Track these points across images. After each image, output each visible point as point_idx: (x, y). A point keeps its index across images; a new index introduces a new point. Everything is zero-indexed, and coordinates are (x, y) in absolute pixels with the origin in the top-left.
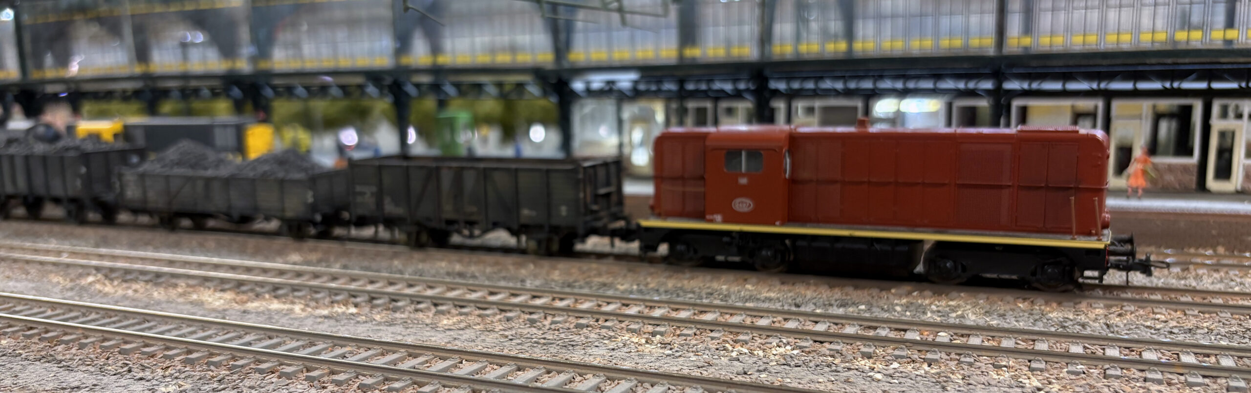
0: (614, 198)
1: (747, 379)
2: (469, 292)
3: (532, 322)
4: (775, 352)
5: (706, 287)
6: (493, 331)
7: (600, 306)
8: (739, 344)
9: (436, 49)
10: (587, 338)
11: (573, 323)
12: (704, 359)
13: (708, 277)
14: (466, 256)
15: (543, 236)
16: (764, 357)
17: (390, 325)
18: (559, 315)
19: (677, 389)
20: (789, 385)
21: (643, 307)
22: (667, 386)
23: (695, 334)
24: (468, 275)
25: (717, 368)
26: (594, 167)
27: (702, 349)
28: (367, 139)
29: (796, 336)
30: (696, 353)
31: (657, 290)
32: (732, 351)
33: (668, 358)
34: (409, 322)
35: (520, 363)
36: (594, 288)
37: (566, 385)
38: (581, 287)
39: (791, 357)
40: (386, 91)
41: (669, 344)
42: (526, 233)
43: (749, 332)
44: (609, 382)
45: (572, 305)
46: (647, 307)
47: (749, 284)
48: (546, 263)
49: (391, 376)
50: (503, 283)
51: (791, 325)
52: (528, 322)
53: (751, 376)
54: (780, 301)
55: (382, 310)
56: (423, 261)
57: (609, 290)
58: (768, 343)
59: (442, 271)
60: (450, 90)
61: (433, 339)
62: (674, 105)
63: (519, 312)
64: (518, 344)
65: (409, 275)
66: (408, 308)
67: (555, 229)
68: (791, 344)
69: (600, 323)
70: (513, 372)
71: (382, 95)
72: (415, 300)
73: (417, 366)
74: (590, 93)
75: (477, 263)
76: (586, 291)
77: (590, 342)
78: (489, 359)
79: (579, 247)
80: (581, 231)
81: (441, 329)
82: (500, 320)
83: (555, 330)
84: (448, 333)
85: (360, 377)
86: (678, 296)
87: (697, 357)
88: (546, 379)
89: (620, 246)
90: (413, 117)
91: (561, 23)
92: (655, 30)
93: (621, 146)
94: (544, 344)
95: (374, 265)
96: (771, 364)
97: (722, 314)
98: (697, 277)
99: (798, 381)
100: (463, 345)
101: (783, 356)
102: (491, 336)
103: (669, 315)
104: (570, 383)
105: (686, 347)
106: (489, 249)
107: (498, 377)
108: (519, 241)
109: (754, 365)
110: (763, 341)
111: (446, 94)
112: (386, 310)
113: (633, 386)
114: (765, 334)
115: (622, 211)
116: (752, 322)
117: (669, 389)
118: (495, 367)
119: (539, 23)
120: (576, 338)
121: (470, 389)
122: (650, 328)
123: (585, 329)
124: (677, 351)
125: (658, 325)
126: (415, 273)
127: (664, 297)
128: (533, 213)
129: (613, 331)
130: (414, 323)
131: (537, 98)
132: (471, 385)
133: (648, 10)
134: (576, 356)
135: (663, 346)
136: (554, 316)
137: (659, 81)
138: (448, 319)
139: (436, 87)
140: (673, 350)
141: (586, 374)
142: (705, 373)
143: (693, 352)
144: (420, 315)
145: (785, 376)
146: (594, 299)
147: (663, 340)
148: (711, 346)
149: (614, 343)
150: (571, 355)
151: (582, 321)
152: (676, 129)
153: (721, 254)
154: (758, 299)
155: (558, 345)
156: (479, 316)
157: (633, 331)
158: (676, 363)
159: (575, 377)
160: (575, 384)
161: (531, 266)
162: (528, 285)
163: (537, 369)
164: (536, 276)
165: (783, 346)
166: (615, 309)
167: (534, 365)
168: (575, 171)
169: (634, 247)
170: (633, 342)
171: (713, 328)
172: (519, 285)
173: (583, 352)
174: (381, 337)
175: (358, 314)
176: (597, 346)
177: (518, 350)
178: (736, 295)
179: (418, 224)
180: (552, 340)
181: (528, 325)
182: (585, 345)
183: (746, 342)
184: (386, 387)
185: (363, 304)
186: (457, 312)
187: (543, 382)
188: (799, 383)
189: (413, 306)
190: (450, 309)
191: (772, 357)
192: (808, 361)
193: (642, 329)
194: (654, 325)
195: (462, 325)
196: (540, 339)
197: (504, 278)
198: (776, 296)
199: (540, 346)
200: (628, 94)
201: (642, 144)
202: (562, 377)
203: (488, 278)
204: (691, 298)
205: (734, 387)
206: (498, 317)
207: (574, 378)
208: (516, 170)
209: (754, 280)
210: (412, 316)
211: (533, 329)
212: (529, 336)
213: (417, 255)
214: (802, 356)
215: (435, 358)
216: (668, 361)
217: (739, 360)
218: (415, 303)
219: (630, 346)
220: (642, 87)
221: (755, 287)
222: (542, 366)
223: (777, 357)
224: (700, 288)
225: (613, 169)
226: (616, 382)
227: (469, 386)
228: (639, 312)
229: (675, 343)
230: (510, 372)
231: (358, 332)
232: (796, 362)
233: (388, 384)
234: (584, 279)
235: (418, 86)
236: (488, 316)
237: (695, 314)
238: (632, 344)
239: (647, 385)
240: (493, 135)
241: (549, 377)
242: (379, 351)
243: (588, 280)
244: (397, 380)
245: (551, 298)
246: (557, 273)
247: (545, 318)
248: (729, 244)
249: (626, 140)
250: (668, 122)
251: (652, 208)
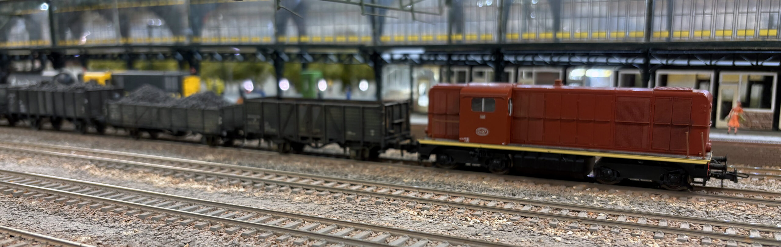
0: (404, 126)
1: (478, 238)
2: (313, 181)
3: (349, 200)
4: (496, 223)
5: (458, 182)
6: (325, 204)
7: (391, 191)
8: (475, 217)
9: (301, 33)
10: (382, 210)
11: (374, 201)
12: (452, 225)
13: (460, 176)
14: (313, 159)
15: (359, 148)
16: (490, 225)
17: (264, 199)
18: (366, 196)
19: (433, 243)
20: (503, 243)
21: (418, 193)
22: (428, 241)
23: (448, 210)
24: (314, 171)
25: (459, 231)
26: (392, 106)
27: (452, 219)
28: (259, 87)
29: (510, 213)
30: (448, 222)
31: (428, 183)
32: (470, 221)
33: (430, 224)
34: (275, 197)
35: (339, 224)
36: (389, 181)
37: (366, 238)
38: (381, 180)
39: (506, 226)
40: (269, 57)
41: (432, 216)
42: (349, 146)
43: (481, 210)
44: (392, 237)
45: (374, 191)
46: (420, 193)
47: (485, 181)
48: (361, 165)
49: (261, 229)
50: (334, 176)
51: (508, 206)
52: (347, 200)
53: (480, 237)
54: (503, 192)
55: (259, 190)
56: (286, 161)
57: (398, 182)
58: (492, 217)
59: (297, 168)
60: (309, 58)
61: (289, 208)
62: (445, 70)
63: (342, 194)
64: (340, 213)
65: (278, 170)
66: (275, 190)
67: (367, 144)
68: (507, 218)
69: (390, 201)
70: (335, 229)
71: (267, 61)
72: (280, 185)
73: (277, 224)
74: (393, 61)
75: (320, 163)
76: (384, 182)
77: (384, 213)
78: (321, 221)
79: (382, 155)
80: (383, 146)
81: (294, 203)
82: (330, 198)
83: (363, 205)
84: (298, 205)
85: (243, 229)
86: (440, 186)
87: (448, 224)
88: (354, 234)
89: (407, 155)
90: (287, 73)
91: (377, 18)
92: (434, 23)
93: (412, 94)
94: (356, 213)
95: (257, 163)
96: (494, 229)
97: (466, 198)
98: (453, 176)
99: (509, 240)
100: (306, 213)
101: (501, 225)
102: (324, 208)
103: (433, 198)
104: (369, 237)
105: (442, 218)
106: (328, 155)
107: (326, 232)
108: (345, 151)
109: (483, 230)
110: (489, 216)
111: (307, 60)
112: (262, 190)
113: (406, 240)
114: (491, 211)
115: (409, 134)
116: (484, 204)
117: (429, 242)
118: (324, 226)
119: (365, 18)
120: (375, 210)
121: (307, 239)
122: (421, 206)
123: (381, 205)
124: (436, 220)
125: (426, 204)
126: (281, 168)
127: (431, 187)
128: (354, 134)
129: (398, 207)
130: (278, 199)
131: (361, 64)
132: (309, 236)
133: (430, 11)
134: (374, 221)
135: (428, 217)
136: (363, 196)
137: (436, 55)
138: (299, 196)
139: (300, 56)
140: (434, 220)
141: (379, 232)
142: (452, 234)
143: (446, 221)
144: (282, 194)
145: (501, 237)
146: (388, 187)
147: (428, 213)
148: (457, 218)
149: (398, 214)
150: (371, 221)
151: (380, 200)
152: (445, 84)
153: (468, 162)
154: (490, 190)
155: (364, 214)
156: (318, 195)
157: (410, 207)
158: (435, 227)
159: (372, 233)
160: (372, 237)
161: (352, 166)
162: (349, 177)
163: (349, 228)
164: (354, 173)
165: (502, 219)
166: (401, 193)
167: (348, 225)
168: (380, 109)
169: (415, 156)
170: (409, 214)
171: (459, 207)
172: (343, 178)
173: (379, 218)
174: (257, 206)
175: (245, 192)
176: (387, 216)
177: (340, 216)
178: (477, 187)
179: (284, 139)
180: (360, 211)
181: (347, 202)
182: (380, 215)
183: (479, 216)
184: (258, 236)
185: (249, 186)
186: (305, 193)
187: (352, 236)
188: (510, 242)
189: (278, 189)
190: (300, 191)
191: (495, 226)
192: (516, 228)
193: (416, 206)
194: (424, 204)
195: (307, 200)
196: (353, 210)
197: (335, 173)
198: (501, 188)
199: (353, 214)
200: (417, 62)
201: (425, 93)
202: (364, 233)
203: (326, 173)
204: (448, 188)
205: (467, 243)
206: (329, 196)
207: (371, 234)
208: (344, 107)
209: (488, 178)
210: (277, 194)
211: (349, 204)
212: (347, 208)
213: (284, 158)
214: (513, 225)
215: (289, 219)
216: (430, 226)
217: (474, 227)
218: (280, 186)
219: (408, 216)
220: (425, 58)
221: (489, 182)
222: (352, 227)
223: (497, 226)
224: (454, 182)
225: (404, 108)
226: (397, 237)
227: (307, 237)
228: (415, 196)
229: (435, 215)
230: (333, 229)
231: (245, 203)
232: (509, 229)
233: (259, 234)
234: (384, 175)
235: (289, 55)
236: (323, 195)
237: (449, 198)
238: (409, 215)
239: (415, 240)
241: (356, 233)
242: (255, 214)
243: (386, 175)
244: (264, 232)
245: (362, 186)
246: (367, 170)
247: (358, 198)
248: (474, 156)
249: (415, 90)
250: (441, 80)
251: (427, 132)
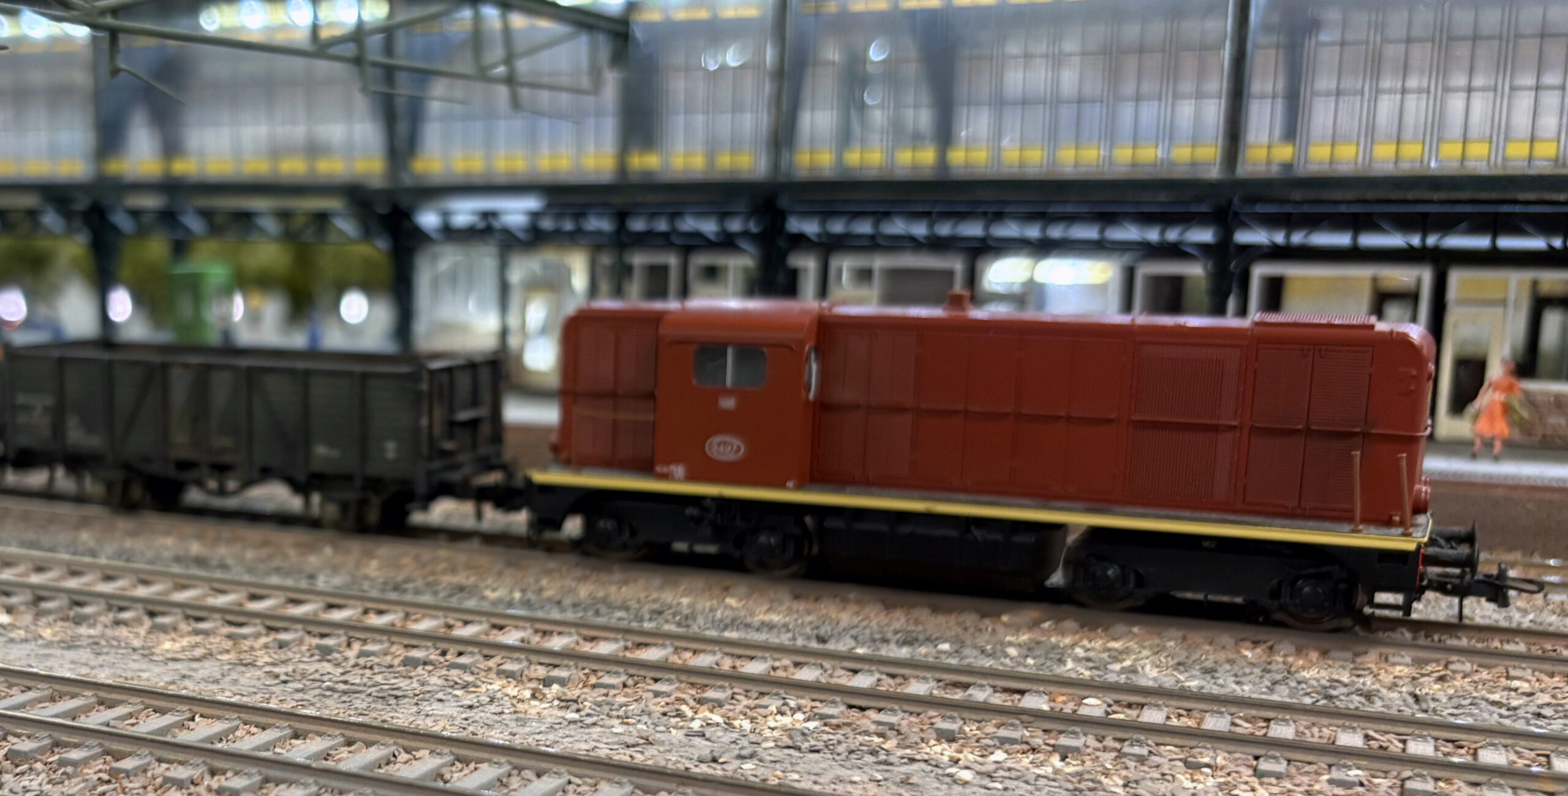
0: (486, 429)
1: (718, 772)
2: (212, 592)
3: (325, 653)
4: (772, 724)
5: (650, 598)
6: (252, 664)
7: (450, 627)
8: (705, 707)
9: (171, 148)
10: (423, 685)
11: (399, 655)
12: (638, 731)
13: (657, 581)
14: (211, 528)
15: (351, 495)
16: (753, 731)
17: (69, 648)
18: (374, 641)
19: (585, 783)
20: (796, 785)
21: (529, 631)
22: (566, 777)
23: (625, 686)
24: (214, 563)
25: (661, 749)
26: (449, 370)
27: (636, 712)
28: (43, 311)
29: (816, 696)
30: (624, 719)
31: (559, 603)
32: (693, 719)
33: (572, 726)
34: (103, 642)
35: (297, 725)
36: (442, 595)
37: (380, 767)
38: (417, 592)
39: (804, 734)
40: (78, 222)
41: (576, 701)
42: (320, 489)
43: (727, 684)
44: (459, 765)
45: (399, 624)
46: (536, 631)
47: (732, 596)
48: (355, 546)
49: (65, 738)
50: (275, 580)
51: (807, 674)
52: (316, 652)
53: (725, 766)
54: (788, 631)
55: (55, 621)
56: (133, 534)
57: (469, 598)
58: (761, 706)
59: (166, 554)
60: (194, 223)
61: (145, 675)
62: (606, 259)
63: (301, 634)
64: (298, 691)
65: (108, 558)
66: (103, 619)
67: (374, 484)
68: (805, 710)
69: (448, 657)
70: (285, 741)
71: (70, 231)
72: (117, 604)
73: (112, 723)
74: (449, 233)
75: (232, 541)
76: (426, 598)
77: (429, 692)
78: (242, 715)
79: (418, 518)
80: (421, 489)
81: (160, 658)
82: (266, 646)
83: (365, 667)
84: (172, 665)
85: (10, 738)
86: (597, 613)
87: (625, 727)
88: (344, 755)
89: (493, 518)
90: (126, 271)
91: (401, 103)
92: (577, 118)
93: (504, 333)
94: (345, 693)
95: (45, 539)
96: (765, 745)
97: (677, 650)
98: (635, 581)
99: (813, 778)
100: (197, 689)
101: (788, 731)
102: (248, 675)
103: (577, 648)
104: (388, 764)
105: (606, 708)
106: (254, 517)
107: (258, 748)
108: (307, 503)
109: (733, 746)
110: (752, 703)
111: (188, 230)
112: (63, 620)
113: (502, 775)
114: (755, 689)
115: (498, 454)
116: (734, 667)
117: (570, 782)
118: (253, 729)
119: (361, 103)
120: (403, 683)
121: (205, 768)
122: (541, 672)
123: (420, 668)
124: (588, 715)
125: (556, 666)
126: (118, 555)
127: (570, 616)
128: (335, 453)
129: (472, 673)
130: (112, 646)
131: (351, 241)
132: (208, 760)
133: (565, 81)
134: (403, 717)
135: (563, 704)
136: (365, 641)
137: (579, 215)
138: (173, 640)
139: (168, 217)
140: (583, 713)
141: (417, 750)
142: (639, 758)
143: (618, 717)
144: (123, 632)
145: (790, 768)
146: (440, 614)
147: (564, 694)
148: (652, 708)
149: (473, 695)
150: (391, 714)
151: (416, 654)
152: (607, 303)
153: (681, 539)
154: (748, 626)
155: (370, 695)
156: (230, 637)
157: (509, 675)
158: (586, 737)
159: (396, 753)
160: (397, 766)
161: (328, 551)
162: (321, 583)
163: (329, 736)
164: (335, 569)
165: (788, 712)
166: (478, 634)
167: (323, 729)
168: (413, 377)
169: (520, 520)
170: (507, 695)
171: (658, 675)
172: (303, 584)
173: (415, 709)
174: (51, 669)
175: (13, 627)
176: (440, 700)
177: (297, 701)
178: (707, 617)
179: (127, 467)
180: (359, 685)
181: (317, 657)
182: (420, 698)
183: (720, 704)
184: (56, 757)
185: (22, 608)
186: (190, 629)
187: (339, 760)
188: (815, 783)
189: (111, 616)
190: (177, 623)
191: (767, 733)
192: (835, 742)
193: (526, 672)
194: (549, 665)
195: (199, 652)
196: (337, 682)
197: (278, 570)
198: (783, 621)
199: (336, 695)
200: (521, 235)
201: (544, 331)
202: (374, 754)
203: (250, 570)
204: (620, 619)
205: (689, 785)
206: (264, 640)
207: (394, 756)
208: (307, 373)
209: (742, 589)
210: (109, 632)
211: (325, 664)
212: (317, 676)
213: (124, 523)
214: (823, 732)
215: (145, 709)
216: (572, 733)
217: (704, 735)
218: (115, 609)
219: (502, 702)
220: (547, 224)
221: (743, 602)
222: (337, 732)
223: (776, 734)
224: (639, 601)
225: (485, 375)
226: (472, 766)
227: (204, 762)
228: (523, 641)
229: (585, 700)
230: (279, 739)
231: (12, 657)
232: (813, 742)
233: (59, 753)
234: (425, 577)
235: (135, 213)
236: (245, 637)
237: (626, 648)
238: (506, 698)
239: (528, 774)
240: (272, 309)
241: (350, 752)
242: (46, 693)
243: (431, 579)
244: (76, 746)
245: (360, 610)
246: (374, 563)
247: (349, 645)
248: (698, 521)
249: (513, 321)
250: (593, 290)
251: (555, 449)
